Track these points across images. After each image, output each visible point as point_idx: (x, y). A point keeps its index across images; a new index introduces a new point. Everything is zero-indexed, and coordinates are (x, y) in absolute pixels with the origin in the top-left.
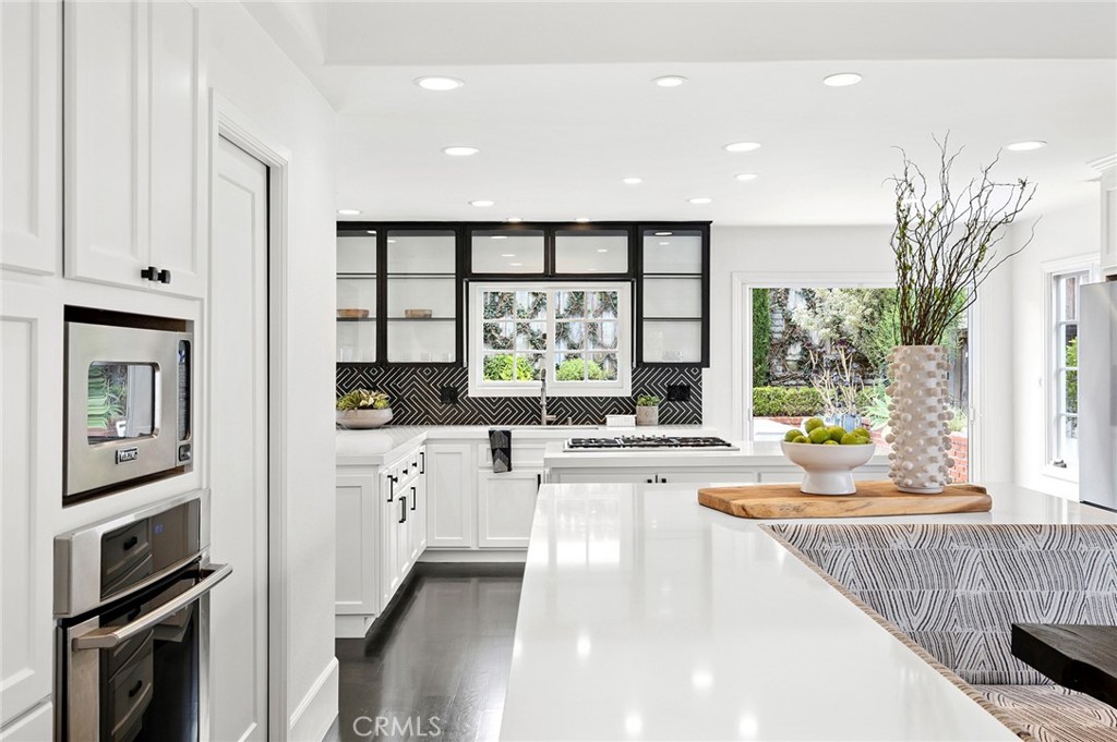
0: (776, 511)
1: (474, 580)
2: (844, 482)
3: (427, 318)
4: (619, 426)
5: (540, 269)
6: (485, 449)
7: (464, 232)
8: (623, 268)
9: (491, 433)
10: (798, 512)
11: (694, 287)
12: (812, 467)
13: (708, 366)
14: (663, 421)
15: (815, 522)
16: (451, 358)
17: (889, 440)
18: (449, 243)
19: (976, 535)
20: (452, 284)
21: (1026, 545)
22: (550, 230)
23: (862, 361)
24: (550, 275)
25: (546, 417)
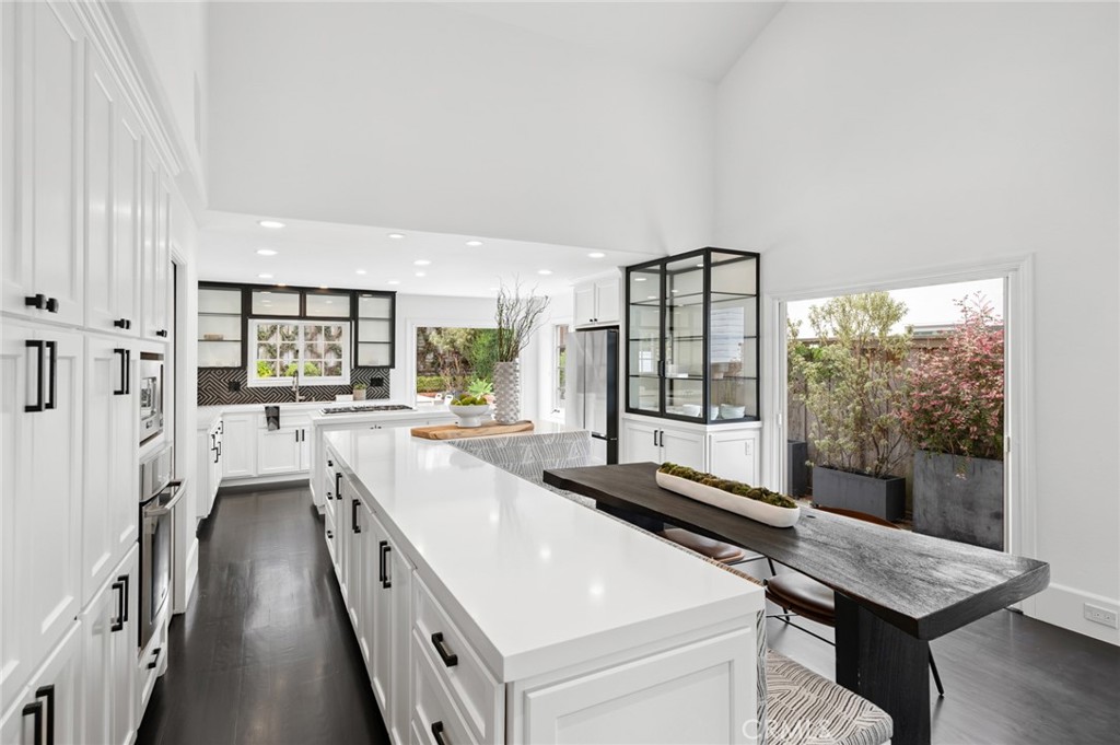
0: (449, 436)
1: (254, 495)
2: (476, 422)
3: (220, 340)
4: (343, 401)
5: (297, 314)
6: (263, 417)
7: (247, 290)
8: (347, 315)
9: (267, 408)
10: (459, 435)
11: (386, 326)
12: (463, 416)
13: (394, 367)
14: (368, 397)
15: (466, 439)
16: (238, 363)
17: (494, 402)
18: (237, 295)
19: (529, 440)
20: (239, 319)
21: (547, 442)
22: (303, 292)
23: (465, 362)
24: (303, 316)
25: (298, 397)
